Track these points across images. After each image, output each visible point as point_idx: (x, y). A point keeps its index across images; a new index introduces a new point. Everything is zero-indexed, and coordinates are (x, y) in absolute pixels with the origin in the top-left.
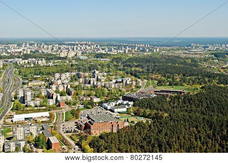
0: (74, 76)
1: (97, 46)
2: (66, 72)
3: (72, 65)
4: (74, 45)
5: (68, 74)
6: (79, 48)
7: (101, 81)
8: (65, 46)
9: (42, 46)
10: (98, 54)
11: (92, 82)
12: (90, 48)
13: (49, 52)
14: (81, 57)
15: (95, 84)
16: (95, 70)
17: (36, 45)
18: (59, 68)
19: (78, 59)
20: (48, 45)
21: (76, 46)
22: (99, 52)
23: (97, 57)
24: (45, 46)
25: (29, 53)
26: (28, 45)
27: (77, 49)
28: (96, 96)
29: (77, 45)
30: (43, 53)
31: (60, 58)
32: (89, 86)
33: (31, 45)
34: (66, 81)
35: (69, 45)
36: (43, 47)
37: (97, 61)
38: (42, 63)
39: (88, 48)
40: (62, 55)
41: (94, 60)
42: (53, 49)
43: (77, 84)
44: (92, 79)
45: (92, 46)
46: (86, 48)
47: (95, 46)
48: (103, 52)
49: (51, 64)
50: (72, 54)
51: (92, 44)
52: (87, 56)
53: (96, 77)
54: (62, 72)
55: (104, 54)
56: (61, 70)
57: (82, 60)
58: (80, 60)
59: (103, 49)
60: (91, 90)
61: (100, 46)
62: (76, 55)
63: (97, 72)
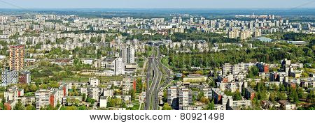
0: (252, 69)
1: (285, 22)
2: (240, 61)
3: (248, 51)
4: (249, 20)
5: (243, 65)
6: (257, 25)
7: (294, 76)
8: (236, 21)
9: (200, 22)
10: (288, 34)
11: (281, 79)
12: (274, 24)
13: (212, 29)
14: (262, 39)
15: (287, 81)
16: (286, 59)
17: (192, 19)
18: (229, 56)
19: (257, 42)
20: (210, 19)
21: (252, 22)
22: (289, 30)
23: (286, 39)
24: (206, 22)
25: (182, 31)
26: (180, 20)
27: (254, 26)
28: (289, 100)
29: (254, 19)
30: (203, 31)
31: (229, 40)
32: (277, 84)
33: (184, 19)
34: (241, 77)
35: (241, 19)
36: (203, 23)
37: (287, 45)
38: (202, 47)
39: (271, 24)
40: (232, 36)
41: (281, 44)
42: (217, 26)
43: (258, 80)
44: (281, 74)
45: (278, 22)
46: (268, 25)
47: (282, 21)
48: (296, 30)
49: (216, 49)
50: (246, 34)
51: (276, 19)
52: (270, 37)
53: (287, 71)
54: (233, 61)
55: (297, 34)
56: (232, 58)
57: (264, 43)
58: (261, 43)
59: (294, 27)
60: (281, 90)
61: (289, 22)
62: (253, 36)
63: (288, 62)
